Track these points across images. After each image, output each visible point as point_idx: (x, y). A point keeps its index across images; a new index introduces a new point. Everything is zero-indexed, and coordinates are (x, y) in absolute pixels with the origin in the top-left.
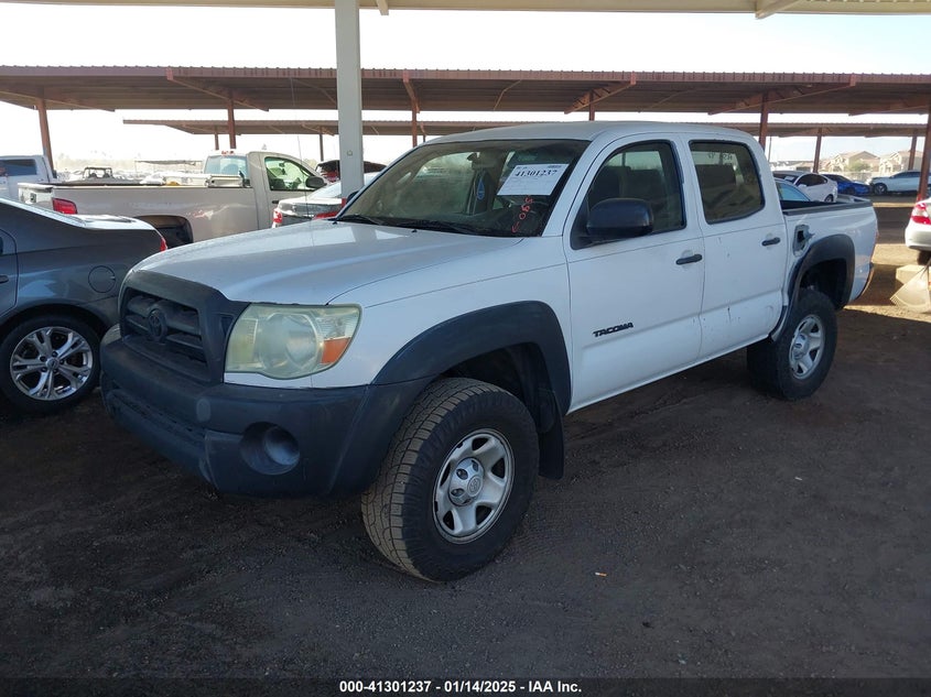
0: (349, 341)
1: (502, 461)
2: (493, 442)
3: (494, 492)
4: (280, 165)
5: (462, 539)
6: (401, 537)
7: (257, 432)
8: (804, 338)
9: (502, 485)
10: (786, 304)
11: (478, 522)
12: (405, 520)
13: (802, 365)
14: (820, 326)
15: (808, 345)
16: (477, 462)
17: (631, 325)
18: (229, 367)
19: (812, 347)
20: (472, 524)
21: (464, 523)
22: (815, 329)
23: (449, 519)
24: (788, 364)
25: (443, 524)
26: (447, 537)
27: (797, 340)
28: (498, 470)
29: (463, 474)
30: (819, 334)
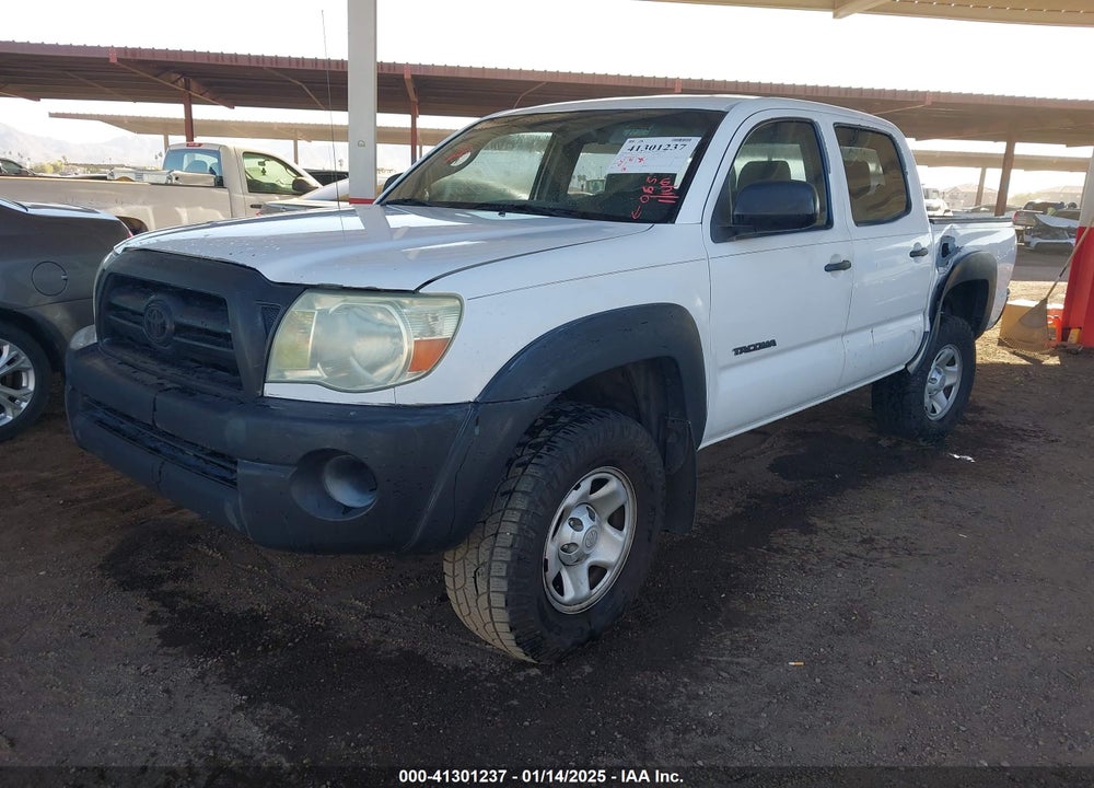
0: (447, 343)
1: (622, 509)
2: (613, 485)
3: (610, 548)
4: (259, 163)
5: (572, 608)
6: (503, 605)
7: (315, 462)
8: (939, 373)
9: (621, 539)
10: (928, 329)
11: (592, 586)
12: (511, 584)
13: (936, 405)
14: (957, 359)
15: (943, 379)
16: (593, 509)
17: (773, 343)
18: (271, 376)
19: (947, 383)
20: (585, 589)
21: (576, 588)
22: (951, 363)
23: (558, 583)
24: (922, 402)
25: (552, 587)
26: (555, 604)
27: (933, 374)
28: (617, 521)
29: (576, 524)
30: (955, 368)
